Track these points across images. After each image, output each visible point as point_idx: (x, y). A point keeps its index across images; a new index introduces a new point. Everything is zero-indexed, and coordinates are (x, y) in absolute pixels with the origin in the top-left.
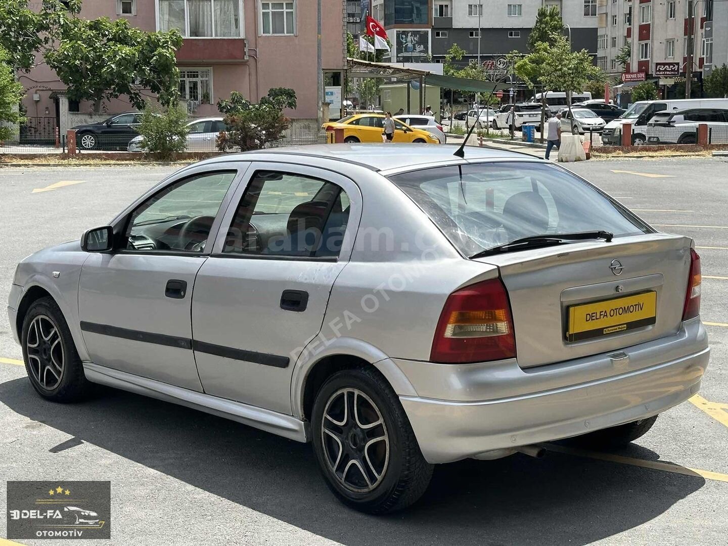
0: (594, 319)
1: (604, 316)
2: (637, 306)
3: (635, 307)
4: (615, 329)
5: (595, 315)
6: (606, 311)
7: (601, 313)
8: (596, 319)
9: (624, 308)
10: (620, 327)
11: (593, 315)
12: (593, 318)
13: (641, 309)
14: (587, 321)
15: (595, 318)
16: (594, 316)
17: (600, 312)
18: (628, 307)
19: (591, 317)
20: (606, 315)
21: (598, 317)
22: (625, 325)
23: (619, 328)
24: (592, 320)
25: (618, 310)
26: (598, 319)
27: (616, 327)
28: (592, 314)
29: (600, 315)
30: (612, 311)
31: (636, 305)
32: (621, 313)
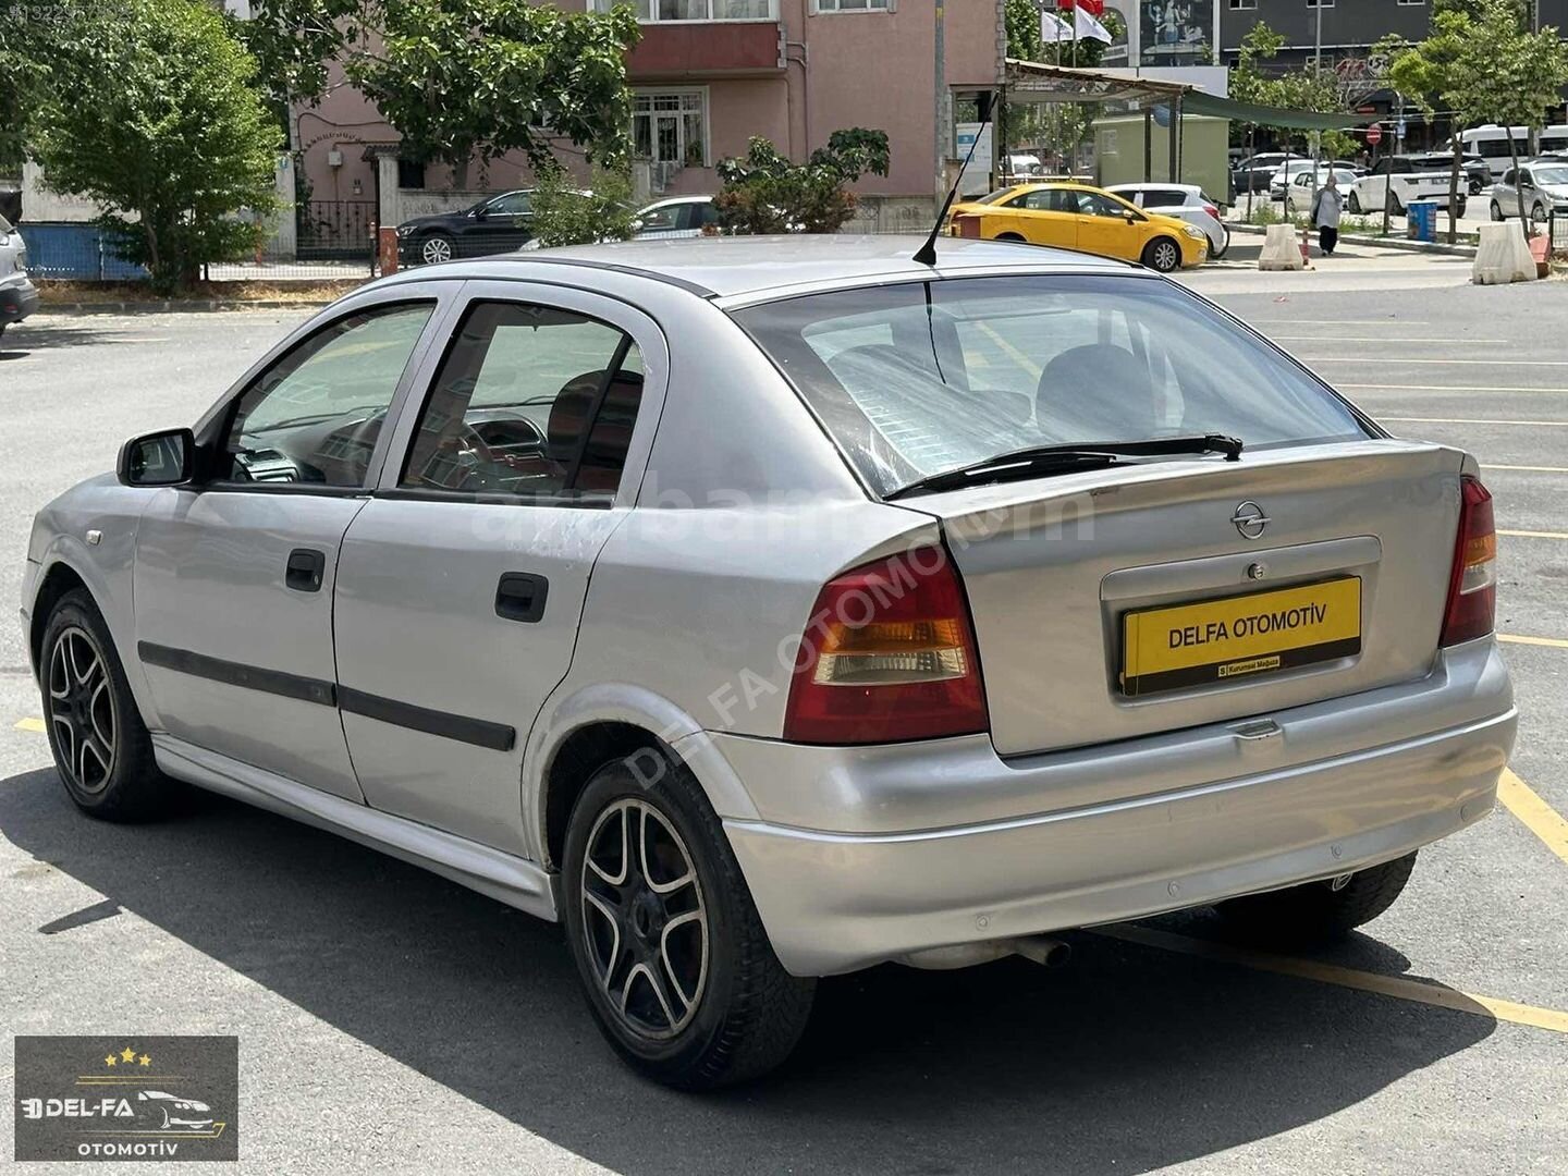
0: (1192, 643)
1: (1219, 635)
2: (1309, 613)
3: (1302, 614)
4: (1249, 667)
5: (1194, 632)
6: (1222, 625)
7: (1211, 629)
8: (1198, 642)
9: (1274, 616)
10: (1264, 660)
11: (1189, 633)
12: (1189, 640)
13: (1320, 620)
14: (1172, 646)
15: (1194, 639)
16: (1192, 636)
17: (1209, 626)
18: (1283, 614)
19: (1185, 637)
20: (1225, 634)
21: (1203, 636)
22: (1278, 658)
23: (1259, 665)
24: (1186, 644)
25: (1255, 622)
26: (1203, 641)
27: (1251, 662)
28: (1186, 630)
29: (1209, 633)
30: (1241, 623)
31: (1304, 610)
32: (1263, 627)
